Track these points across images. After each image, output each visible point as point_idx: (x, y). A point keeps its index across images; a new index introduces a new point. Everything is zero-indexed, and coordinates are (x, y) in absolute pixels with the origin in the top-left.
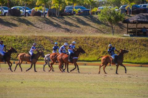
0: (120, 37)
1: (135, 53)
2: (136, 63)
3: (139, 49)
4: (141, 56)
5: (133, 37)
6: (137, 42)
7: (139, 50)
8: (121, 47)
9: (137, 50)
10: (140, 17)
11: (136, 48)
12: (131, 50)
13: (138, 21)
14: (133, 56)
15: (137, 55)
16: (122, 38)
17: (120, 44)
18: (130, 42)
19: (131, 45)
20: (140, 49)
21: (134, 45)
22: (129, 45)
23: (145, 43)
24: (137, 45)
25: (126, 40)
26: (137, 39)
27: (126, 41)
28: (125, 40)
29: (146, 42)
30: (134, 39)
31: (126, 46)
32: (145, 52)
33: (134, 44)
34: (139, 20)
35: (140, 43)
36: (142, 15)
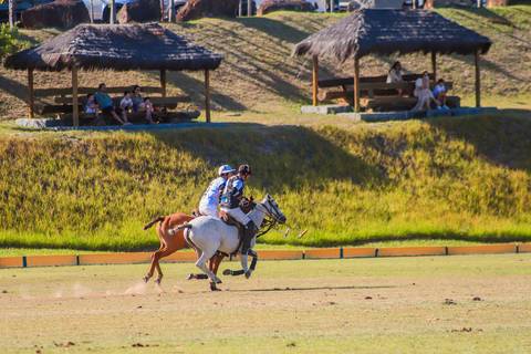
0: (11, 135)
1: (91, 201)
2: (104, 248)
3: (106, 185)
4: (120, 216)
5: (70, 133)
6: (90, 152)
7: (107, 190)
8: (25, 176)
9: (98, 188)
10: (87, 41)
11: (92, 181)
12: (71, 191)
13: (80, 57)
14: (87, 217)
15: (101, 213)
16: (22, 135)
17: (20, 163)
18: (61, 155)
19: (66, 169)
20: (109, 182)
21: (82, 167)
22: (58, 168)
23: (124, 158)
24: (92, 165)
25: (44, 148)
26: (86, 138)
27: (41, 151)
28: (36, 146)
29: (128, 152)
30: (75, 142)
31: (50, 173)
32: (130, 197)
33: (79, 161)
34: (84, 52)
35: (105, 157)
36: (90, 29)
